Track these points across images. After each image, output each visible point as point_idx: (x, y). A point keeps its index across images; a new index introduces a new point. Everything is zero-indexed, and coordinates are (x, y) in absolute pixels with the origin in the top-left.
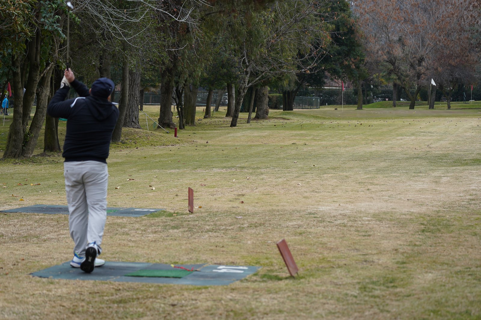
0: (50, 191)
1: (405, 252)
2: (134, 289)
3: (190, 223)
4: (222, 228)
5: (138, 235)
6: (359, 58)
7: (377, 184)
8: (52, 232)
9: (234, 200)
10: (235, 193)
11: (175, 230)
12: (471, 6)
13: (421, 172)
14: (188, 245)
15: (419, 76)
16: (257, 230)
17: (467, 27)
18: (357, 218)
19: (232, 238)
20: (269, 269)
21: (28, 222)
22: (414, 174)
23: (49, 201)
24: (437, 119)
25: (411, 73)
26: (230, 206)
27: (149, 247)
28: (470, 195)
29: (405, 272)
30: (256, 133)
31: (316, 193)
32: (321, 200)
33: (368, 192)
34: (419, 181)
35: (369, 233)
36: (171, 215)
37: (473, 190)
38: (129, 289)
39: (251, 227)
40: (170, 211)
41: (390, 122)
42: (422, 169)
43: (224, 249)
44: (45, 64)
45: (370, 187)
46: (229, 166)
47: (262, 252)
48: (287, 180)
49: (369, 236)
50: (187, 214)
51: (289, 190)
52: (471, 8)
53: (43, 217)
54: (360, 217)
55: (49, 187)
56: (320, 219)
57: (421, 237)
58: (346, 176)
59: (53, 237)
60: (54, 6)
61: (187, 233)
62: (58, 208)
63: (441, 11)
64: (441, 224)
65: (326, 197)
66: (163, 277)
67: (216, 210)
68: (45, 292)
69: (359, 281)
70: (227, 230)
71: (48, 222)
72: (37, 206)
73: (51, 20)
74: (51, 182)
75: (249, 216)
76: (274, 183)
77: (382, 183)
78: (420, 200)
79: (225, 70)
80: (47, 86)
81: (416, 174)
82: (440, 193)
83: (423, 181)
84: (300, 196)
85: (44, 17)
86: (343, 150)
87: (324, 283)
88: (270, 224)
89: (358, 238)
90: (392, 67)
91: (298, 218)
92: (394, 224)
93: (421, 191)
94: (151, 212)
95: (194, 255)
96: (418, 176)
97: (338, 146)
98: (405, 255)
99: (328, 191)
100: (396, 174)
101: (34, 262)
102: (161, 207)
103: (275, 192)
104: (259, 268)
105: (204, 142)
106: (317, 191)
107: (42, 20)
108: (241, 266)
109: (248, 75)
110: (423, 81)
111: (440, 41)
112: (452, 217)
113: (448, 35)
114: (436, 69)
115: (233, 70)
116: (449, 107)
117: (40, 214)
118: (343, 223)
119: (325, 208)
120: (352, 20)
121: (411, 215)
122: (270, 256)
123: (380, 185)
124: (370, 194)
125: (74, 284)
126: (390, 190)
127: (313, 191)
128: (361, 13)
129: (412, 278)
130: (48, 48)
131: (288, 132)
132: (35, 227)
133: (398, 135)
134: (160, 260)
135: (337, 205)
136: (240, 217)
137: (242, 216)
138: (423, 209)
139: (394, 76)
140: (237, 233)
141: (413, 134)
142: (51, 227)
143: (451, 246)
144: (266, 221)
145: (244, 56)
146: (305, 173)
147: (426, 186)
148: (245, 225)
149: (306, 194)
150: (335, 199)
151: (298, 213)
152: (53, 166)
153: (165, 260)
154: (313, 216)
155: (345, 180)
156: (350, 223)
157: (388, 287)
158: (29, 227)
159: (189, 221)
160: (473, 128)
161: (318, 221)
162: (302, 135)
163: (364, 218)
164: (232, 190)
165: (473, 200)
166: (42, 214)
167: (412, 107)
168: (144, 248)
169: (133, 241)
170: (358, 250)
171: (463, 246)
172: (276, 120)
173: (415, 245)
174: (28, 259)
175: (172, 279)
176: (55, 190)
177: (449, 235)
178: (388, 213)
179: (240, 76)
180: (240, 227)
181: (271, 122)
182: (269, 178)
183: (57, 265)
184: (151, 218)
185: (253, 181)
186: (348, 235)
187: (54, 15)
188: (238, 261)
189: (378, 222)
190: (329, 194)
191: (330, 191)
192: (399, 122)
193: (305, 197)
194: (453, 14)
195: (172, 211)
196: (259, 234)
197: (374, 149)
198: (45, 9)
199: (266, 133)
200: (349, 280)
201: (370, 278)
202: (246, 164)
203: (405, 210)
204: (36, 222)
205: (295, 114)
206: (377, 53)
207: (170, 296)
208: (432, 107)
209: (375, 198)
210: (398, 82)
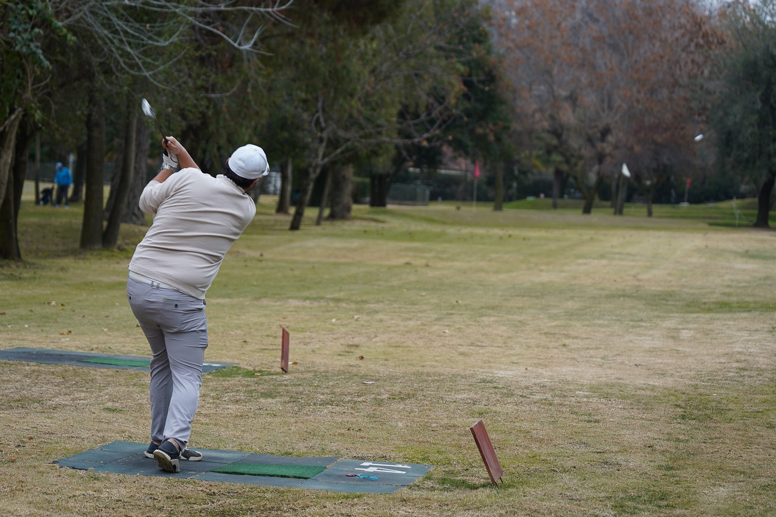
0: (27, 326)
1: (667, 451)
2: (239, 495)
3: (290, 388)
4: (347, 400)
5: (209, 405)
6: (501, 124)
7: (576, 338)
8: (60, 394)
9: (345, 354)
10: (342, 341)
11: (270, 400)
12: (693, 45)
13: (642, 320)
14: (300, 425)
15: (601, 158)
16: (406, 405)
17: (685, 80)
18: (565, 391)
19: (368, 416)
20: (447, 469)
21: (12, 376)
22: (632, 323)
23: (32, 341)
24: (633, 232)
25: (587, 152)
26: (344, 363)
27: (235, 426)
28: (737, 362)
29: (677, 483)
30: (338, 244)
31: (478, 348)
32: (491, 359)
33: (564, 349)
34: (645, 335)
35: (596, 418)
36: (250, 374)
37: (740, 353)
38: (229, 494)
39: (394, 399)
40: (247, 367)
41: (556, 233)
42: (642, 315)
43: (362, 434)
44: (8, 110)
45: (567, 341)
46: (314, 296)
47: (428, 442)
48: (423, 325)
49: (597, 421)
50: (277, 374)
51: (430, 340)
52: (692, 47)
53: (36, 368)
54: (571, 390)
55: (21, 318)
56: (505, 391)
57: (683, 427)
58: (520, 322)
59: (67, 403)
60: (31, 12)
61: (291, 405)
62: (56, 355)
63: (642, 51)
64: (709, 406)
65: (497, 356)
66: (278, 476)
67: (323, 369)
68: (91, 492)
69: (608, 495)
70: (355, 403)
71: (48, 377)
72: (20, 350)
73: (26, 36)
74: (23, 311)
75: (385, 381)
76: (402, 328)
77: (584, 336)
78: (657, 366)
79: (286, 134)
80: (9, 148)
81: (635, 324)
82: (686, 356)
83: (650, 335)
84: (454, 351)
85: (14, 31)
86: (494, 278)
87: (549, 497)
88: (424, 396)
89: (579, 425)
90: (555, 142)
91: (468, 387)
92: (631, 404)
93: (651, 351)
94: (217, 368)
95: (315, 442)
96: (640, 326)
97: (482, 270)
98: (668, 455)
99: (497, 345)
100: (601, 322)
101: (51, 443)
102: (229, 360)
103: (410, 343)
104: (429, 467)
105: (256, 254)
106: (479, 344)
107: (12, 35)
108: (399, 463)
109: (324, 144)
110: (608, 166)
111: (638, 101)
112: (722, 397)
113: (652, 91)
114: (631, 149)
115: (300, 134)
116: (650, 214)
117: (32, 363)
118: (545, 399)
119: (504, 373)
120: (493, 58)
121: (652, 390)
122: (443, 450)
123: (582, 339)
124: (569, 354)
125: (134, 482)
126: (600, 348)
127: (472, 344)
128: (509, 48)
129: (695, 493)
130: (14, 83)
131: (391, 245)
132: (28, 385)
133: (578, 257)
134: (260, 447)
135: (523, 369)
136: (371, 382)
137: (372, 380)
138: (669, 382)
139: (556, 157)
140: (374, 408)
141: (602, 257)
142: (55, 386)
143: (737, 444)
144: (416, 390)
145: (317, 112)
146: (448, 314)
147: (658, 344)
148: (385, 396)
149: (462, 349)
150: (514, 359)
151: (463, 380)
152: (14, 283)
153: (269, 449)
154: (491, 385)
155: (520, 329)
156: (557, 400)
157: (660, 507)
158: (18, 385)
159: (286, 385)
160: (699, 250)
161: (503, 395)
162: (416, 250)
163: (577, 392)
164: (335, 336)
165: (744, 369)
166: (34, 363)
167: (587, 210)
168: (227, 427)
169: (205, 415)
170: (586, 444)
171: (759, 444)
172: (364, 223)
173: (678, 440)
174: (40, 438)
175: (294, 480)
176: (34, 324)
177: (727, 425)
178: (614, 386)
179: (311, 146)
180: (375, 399)
181: (357, 226)
182: (392, 319)
183: (91, 449)
184: (221, 379)
185: (366, 324)
186: (561, 419)
187: (33, 28)
188: (393, 455)
189: (603, 400)
190: (501, 350)
191: (500, 345)
192: (572, 235)
193: (462, 354)
194: (662, 57)
195: (251, 368)
196: (412, 411)
197: (545, 278)
198: (16, 17)
199: (355, 243)
200: (591, 493)
201: (625, 491)
202: (341, 295)
203: (640, 382)
204: (26, 376)
205: (393, 214)
206: (533, 116)
207: (303, 508)
208: (619, 212)
209: (579, 360)
210: (564, 168)
